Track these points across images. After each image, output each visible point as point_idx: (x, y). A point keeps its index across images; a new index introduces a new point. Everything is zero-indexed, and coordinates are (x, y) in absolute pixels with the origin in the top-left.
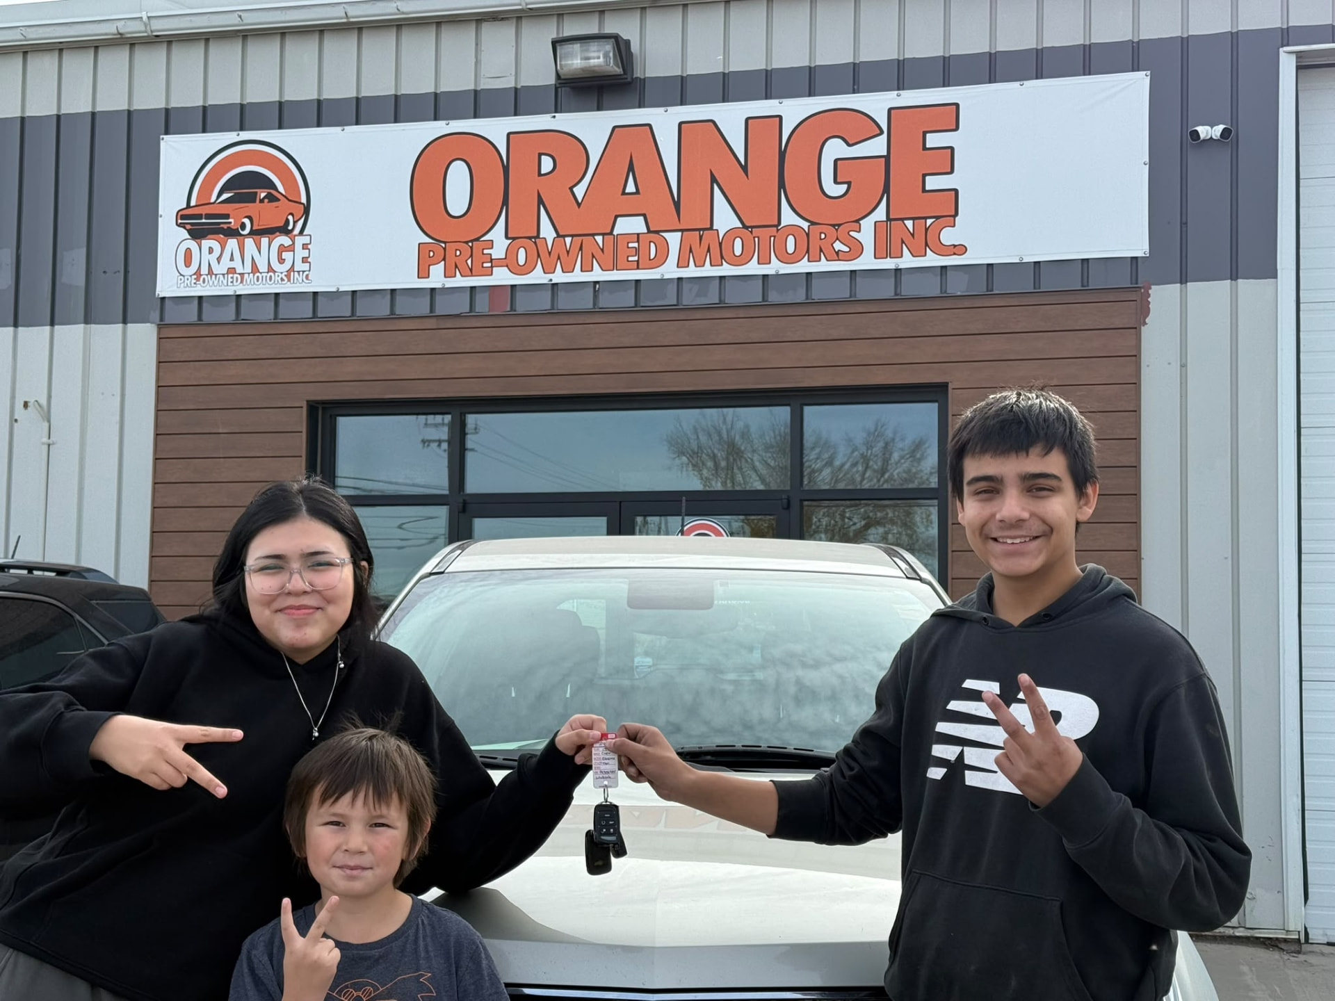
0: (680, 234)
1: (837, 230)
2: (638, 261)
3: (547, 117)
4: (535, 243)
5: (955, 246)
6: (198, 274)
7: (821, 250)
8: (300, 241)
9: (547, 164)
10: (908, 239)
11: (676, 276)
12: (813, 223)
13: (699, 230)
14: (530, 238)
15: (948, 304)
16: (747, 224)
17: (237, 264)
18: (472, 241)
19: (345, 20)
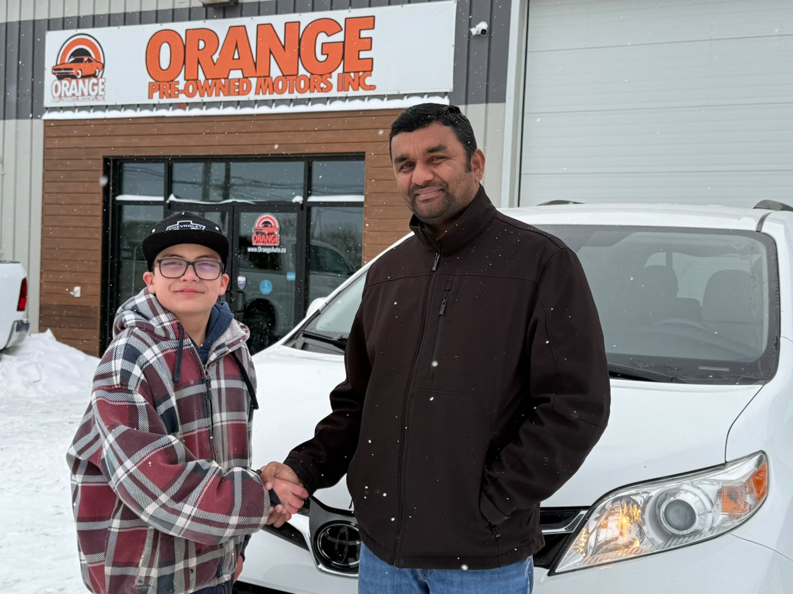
0: (256, 78)
1: (322, 77)
2: (239, 92)
3: (202, 22)
4: (196, 82)
5: (371, 86)
6: (60, 96)
7: (315, 87)
8: (101, 81)
9: (202, 45)
10: (351, 82)
11: (254, 99)
13: (264, 77)
14: (194, 80)
16: (284, 74)
18: (171, 81)
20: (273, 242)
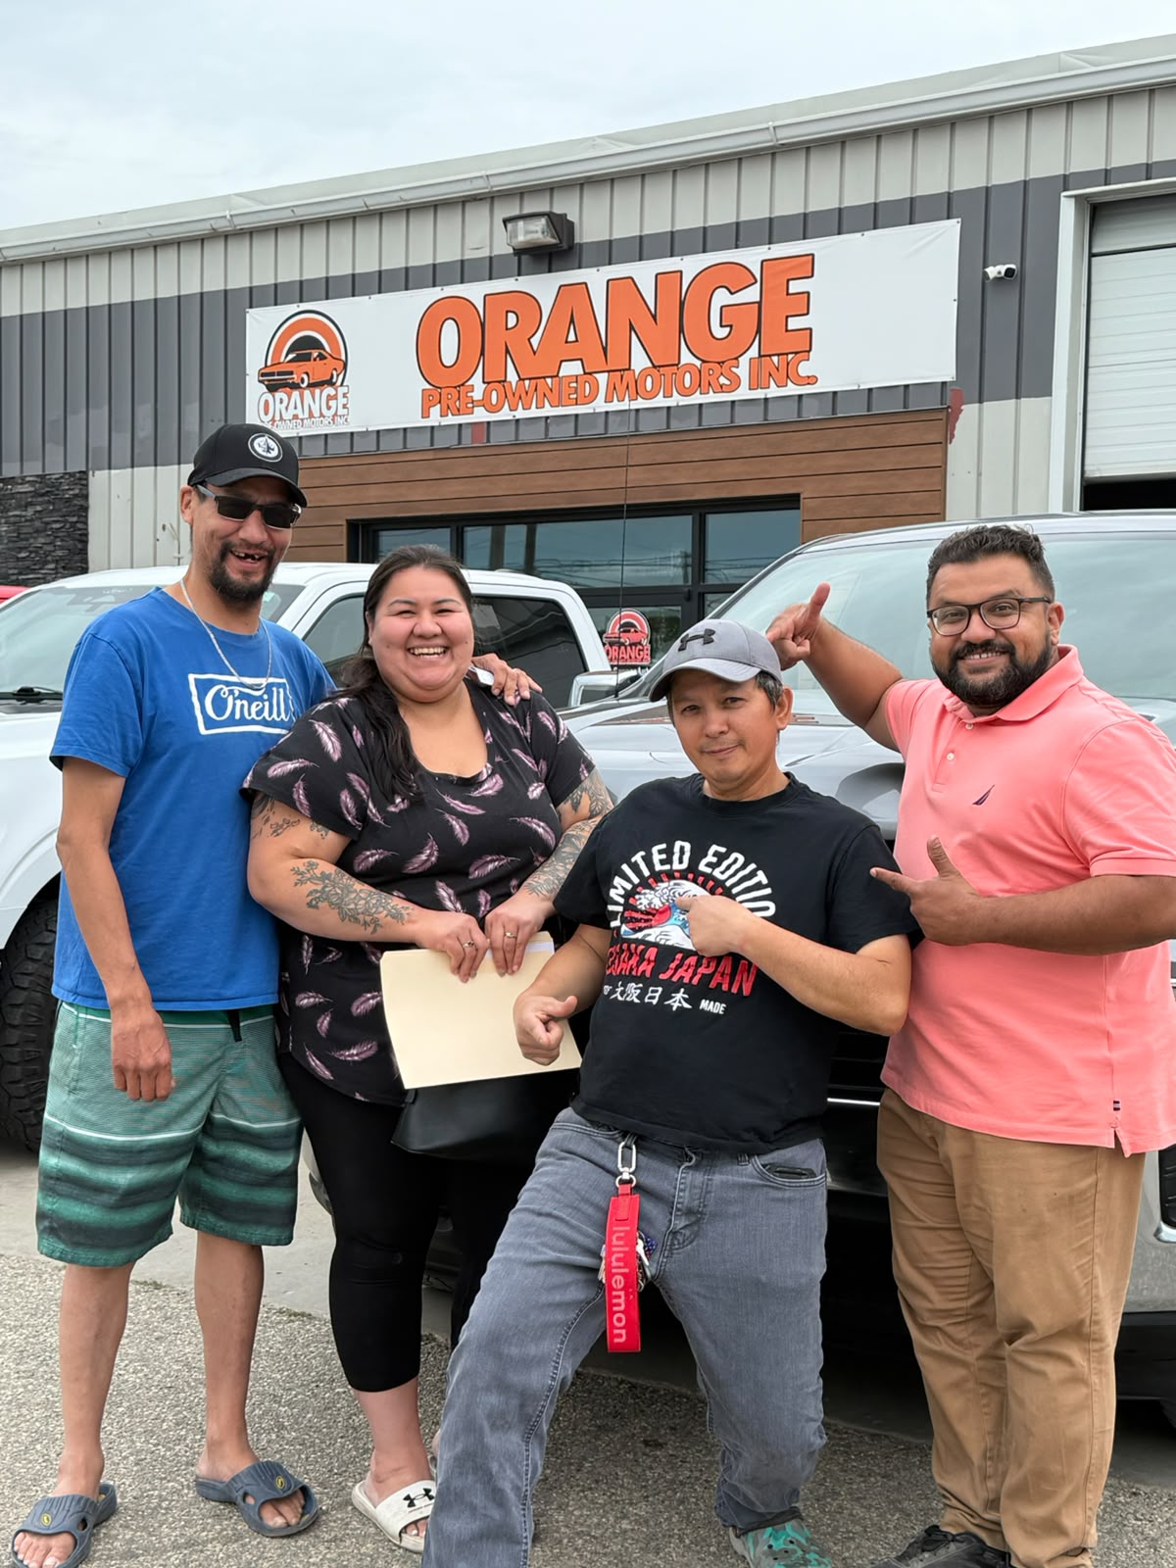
0: (606, 374)
1: (721, 367)
2: (576, 399)
3: (512, 280)
4: (504, 386)
5: (809, 377)
6: (273, 420)
7: (710, 384)
8: (341, 391)
9: (512, 320)
10: (774, 372)
11: (604, 410)
12: (704, 361)
13: (620, 370)
14: (499, 382)
15: (802, 427)
16: (656, 364)
17: (299, 411)
18: (459, 386)
19: (365, 209)
20: (640, 658)
